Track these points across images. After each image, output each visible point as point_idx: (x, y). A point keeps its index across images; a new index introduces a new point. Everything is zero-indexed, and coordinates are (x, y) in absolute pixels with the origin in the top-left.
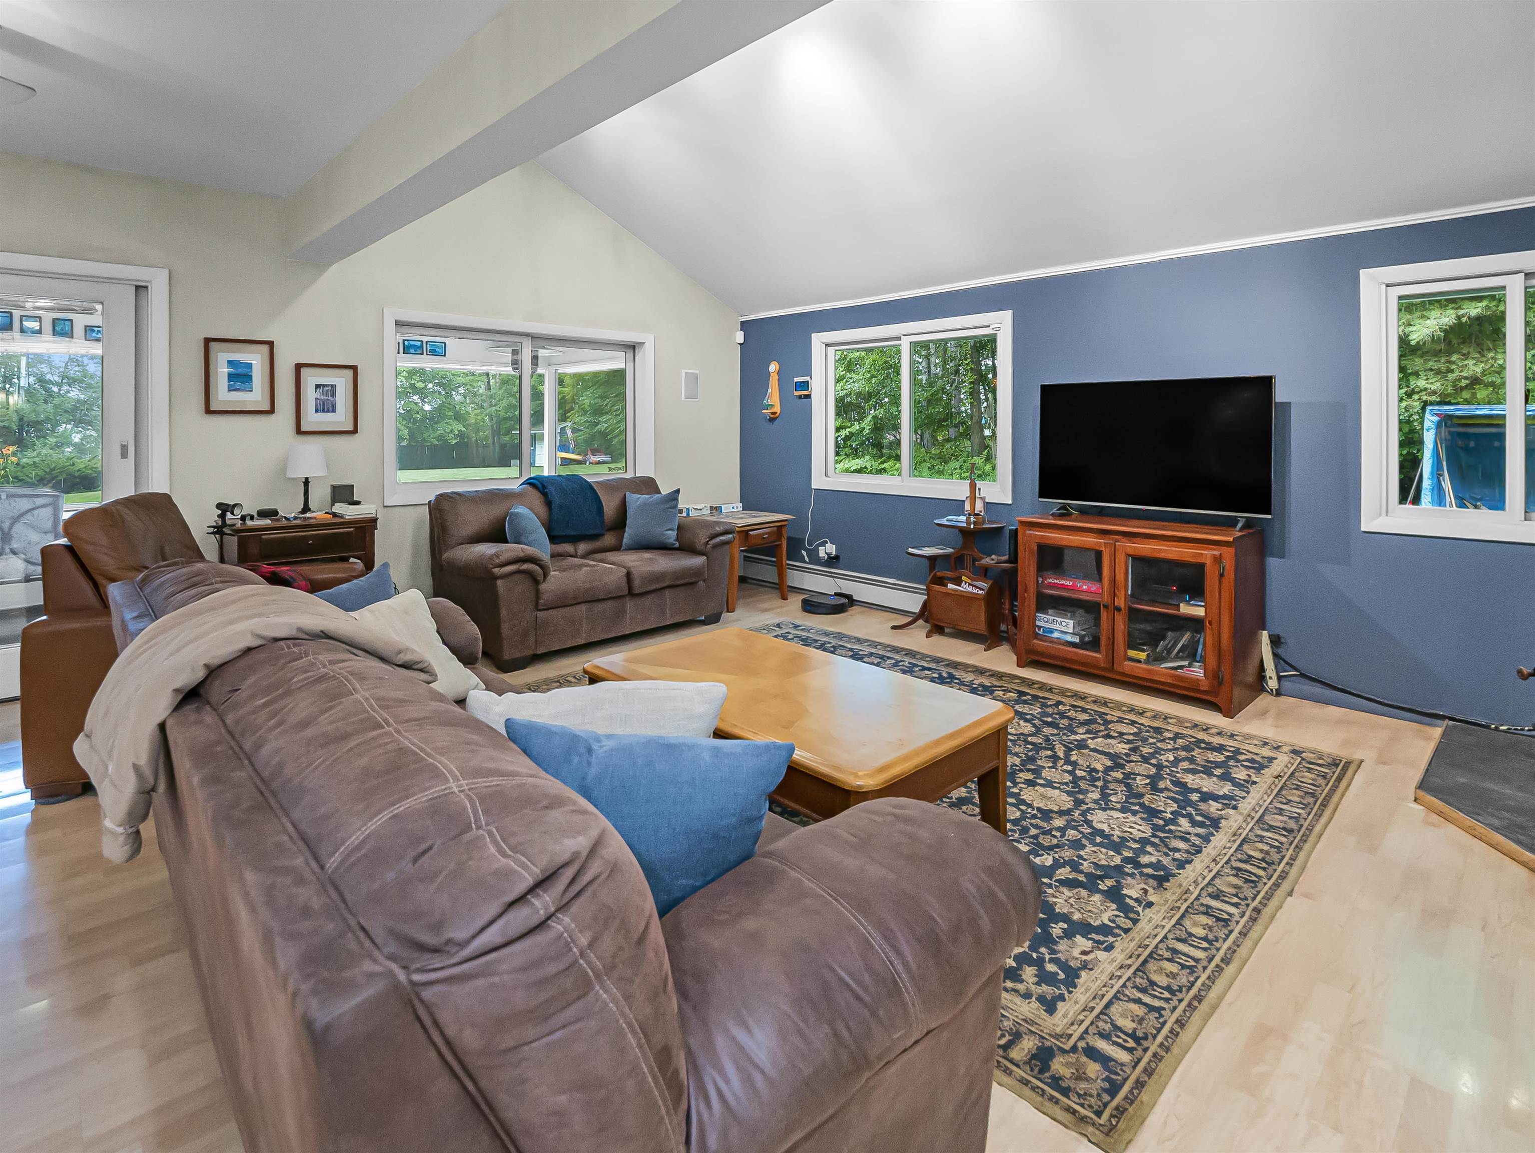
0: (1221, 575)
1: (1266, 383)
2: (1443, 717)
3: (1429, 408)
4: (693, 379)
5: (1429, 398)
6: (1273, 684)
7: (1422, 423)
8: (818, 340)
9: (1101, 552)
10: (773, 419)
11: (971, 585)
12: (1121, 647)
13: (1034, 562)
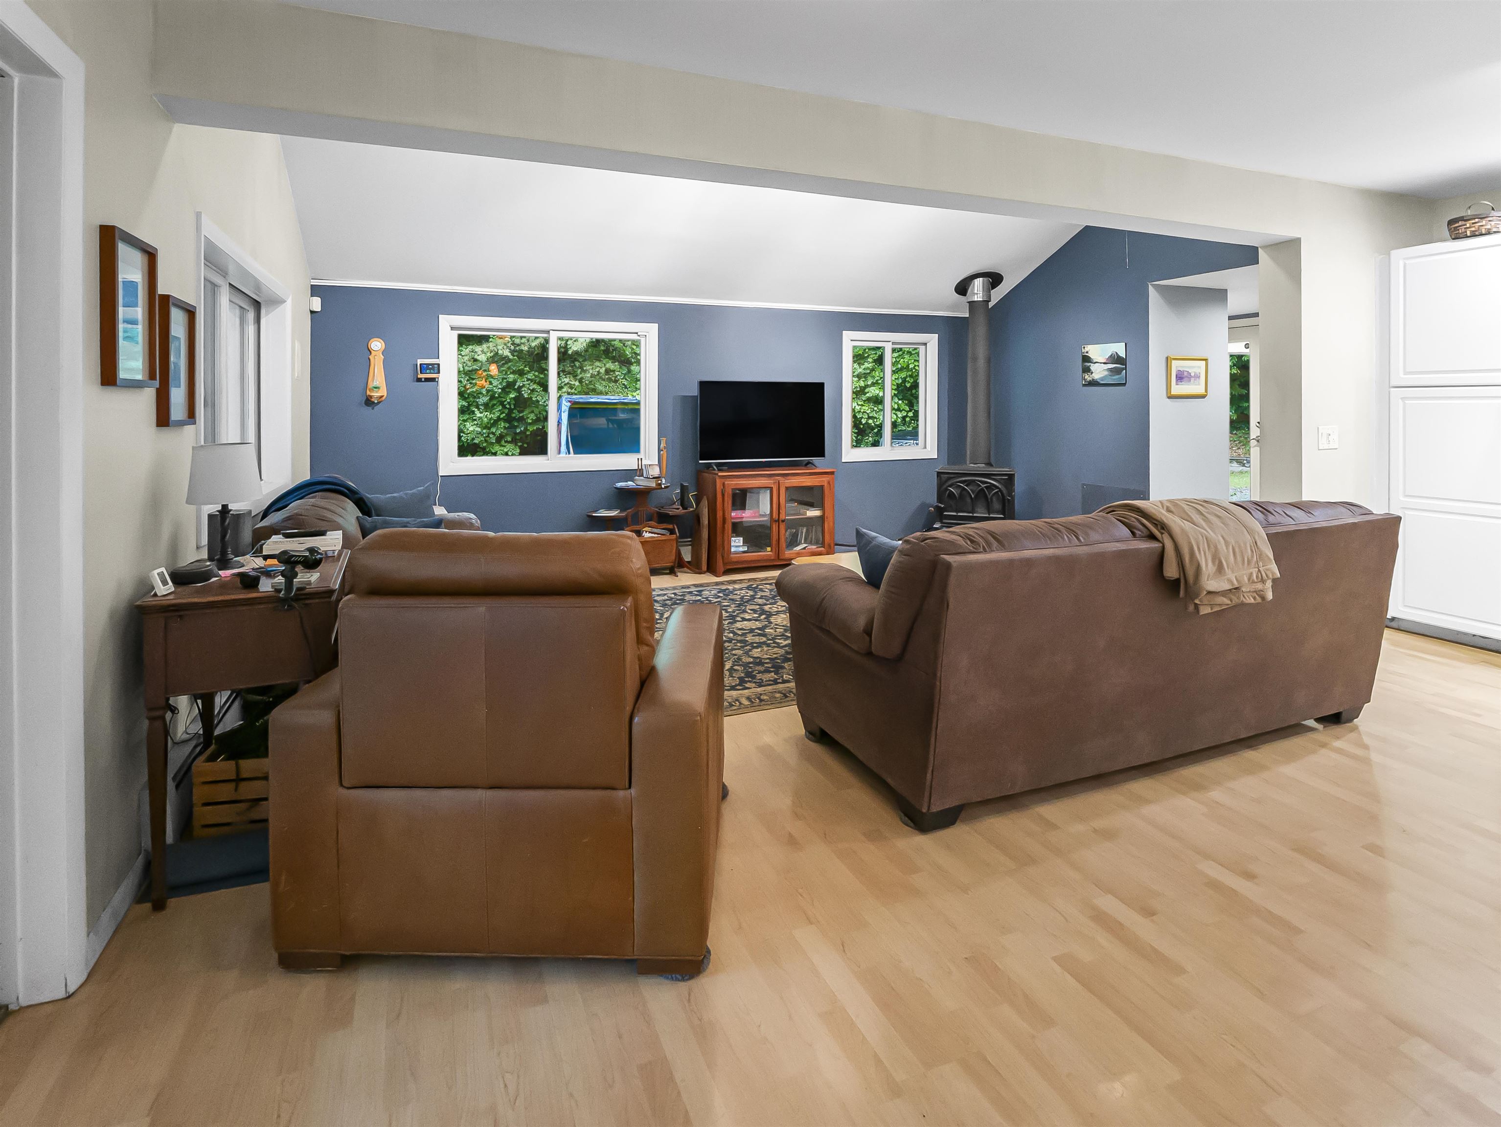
8: (446, 322)
9: (771, 489)
10: (379, 403)
11: (652, 533)
12: (783, 544)
13: (730, 502)
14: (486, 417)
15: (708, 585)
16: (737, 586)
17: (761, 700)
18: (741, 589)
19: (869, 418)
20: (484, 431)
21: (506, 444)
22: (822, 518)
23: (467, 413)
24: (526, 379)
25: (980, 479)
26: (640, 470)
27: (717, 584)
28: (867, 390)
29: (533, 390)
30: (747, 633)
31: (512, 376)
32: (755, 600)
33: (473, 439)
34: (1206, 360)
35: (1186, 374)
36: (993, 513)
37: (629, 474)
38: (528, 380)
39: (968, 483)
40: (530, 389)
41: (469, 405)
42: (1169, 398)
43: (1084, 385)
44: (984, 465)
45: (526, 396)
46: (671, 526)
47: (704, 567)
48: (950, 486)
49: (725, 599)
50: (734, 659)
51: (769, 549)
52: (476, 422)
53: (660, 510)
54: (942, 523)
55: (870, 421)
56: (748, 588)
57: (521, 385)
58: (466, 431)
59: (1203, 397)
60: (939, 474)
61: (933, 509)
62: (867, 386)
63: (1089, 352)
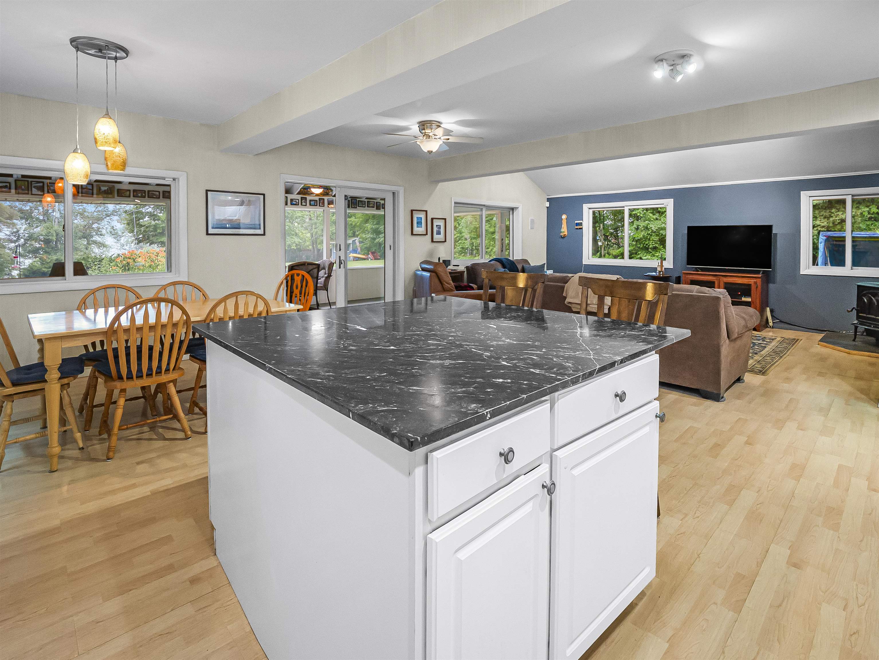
0: (757, 287)
1: (770, 228)
2: (826, 331)
3: (821, 233)
4: (532, 221)
5: (821, 229)
6: (771, 324)
7: (818, 240)
8: (585, 207)
9: (714, 282)
10: (564, 237)
22: (751, 303)
39: (874, 294)
48: (863, 296)
60: (858, 286)
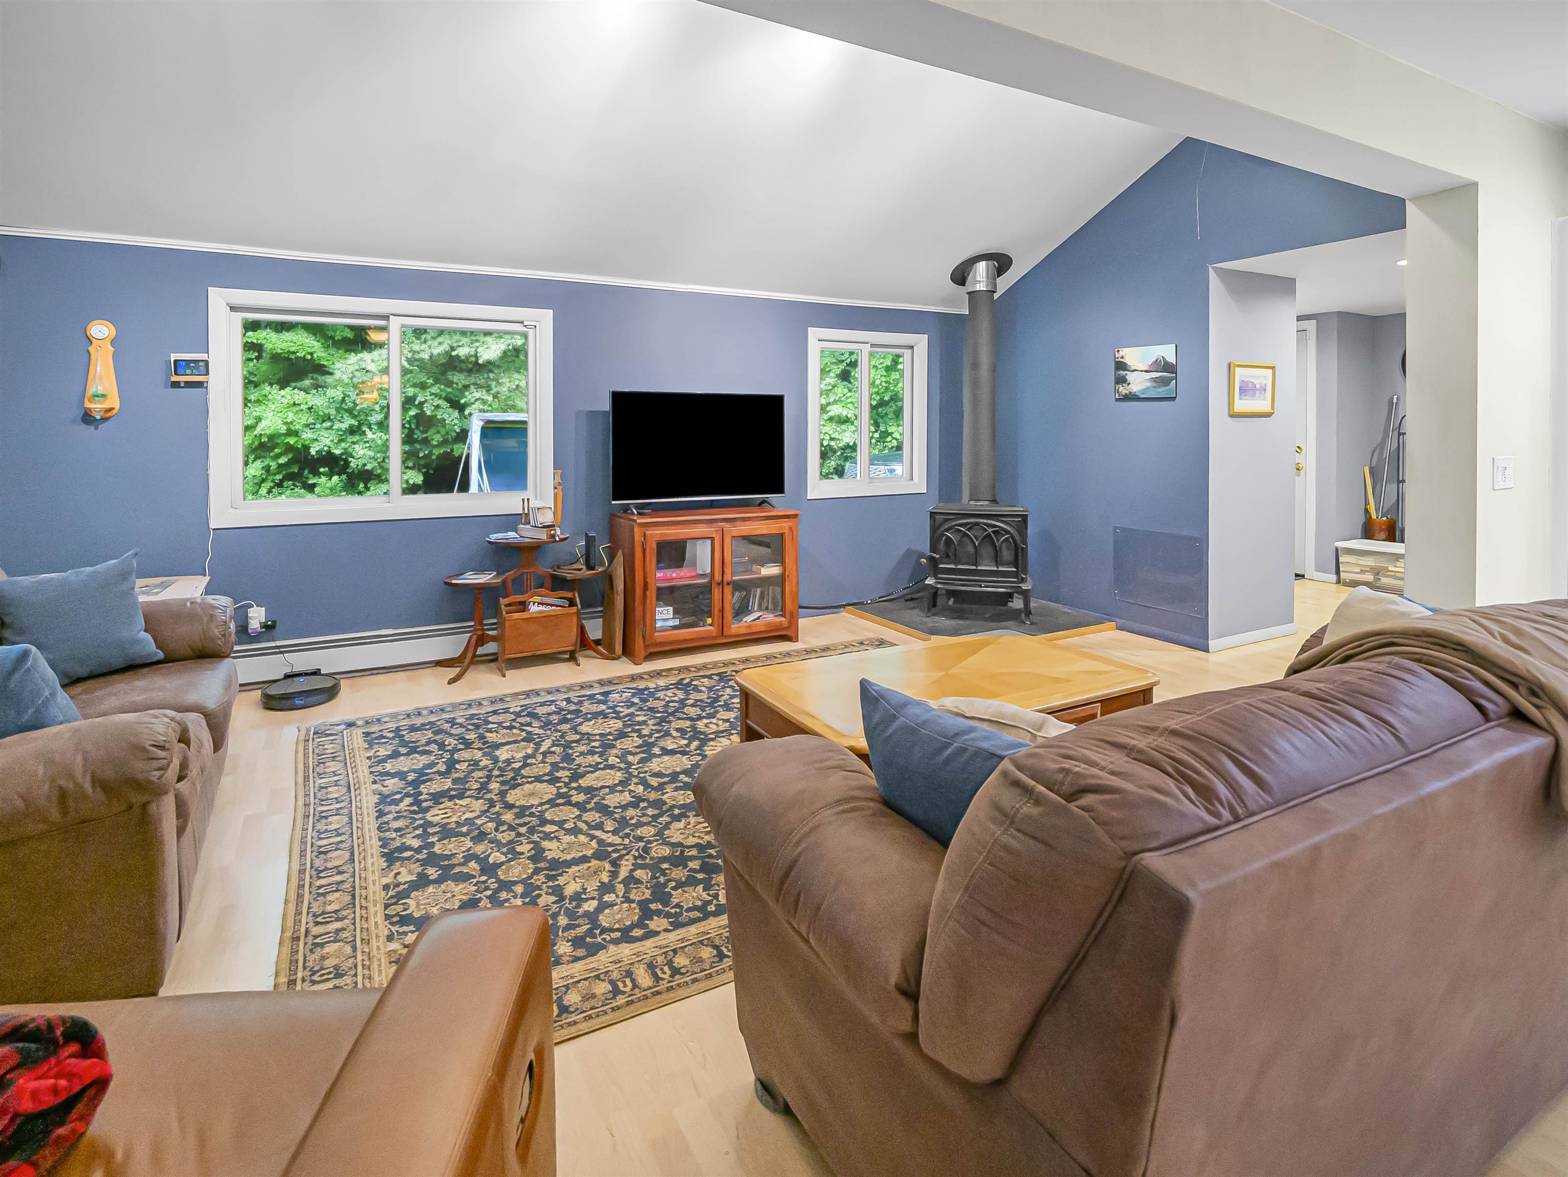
8: (217, 298)
9: (712, 539)
10: (104, 420)
11: (543, 604)
12: (729, 614)
13: (654, 560)
14: (381, 438)
15: (619, 680)
16: (662, 682)
17: (675, 971)
18: (667, 688)
19: (832, 439)
20: (379, 455)
21: (406, 471)
22: (781, 580)
23: (358, 433)
24: (428, 394)
25: (985, 521)
26: (526, 514)
27: (633, 678)
28: (828, 408)
29: (438, 407)
30: (665, 783)
31: (411, 390)
32: (685, 710)
33: (365, 465)
34: (1273, 368)
35: (1250, 385)
36: (1003, 565)
37: (511, 521)
38: (432, 394)
39: (972, 527)
40: (434, 406)
41: (360, 425)
42: (1231, 416)
43: (1117, 400)
44: (988, 502)
45: (428, 413)
46: (570, 595)
47: (618, 649)
48: (947, 530)
49: (641, 709)
50: (637, 850)
51: (709, 621)
52: (367, 445)
53: (555, 571)
54: (936, 578)
55: (833, 443)
56: (678, 685)
57: (423, 400)
58: (355, 455)
59: (1268, 415)
60: (933, 515)
61: (925, 561)
62: (829, 404)
63: (1125, 358)
